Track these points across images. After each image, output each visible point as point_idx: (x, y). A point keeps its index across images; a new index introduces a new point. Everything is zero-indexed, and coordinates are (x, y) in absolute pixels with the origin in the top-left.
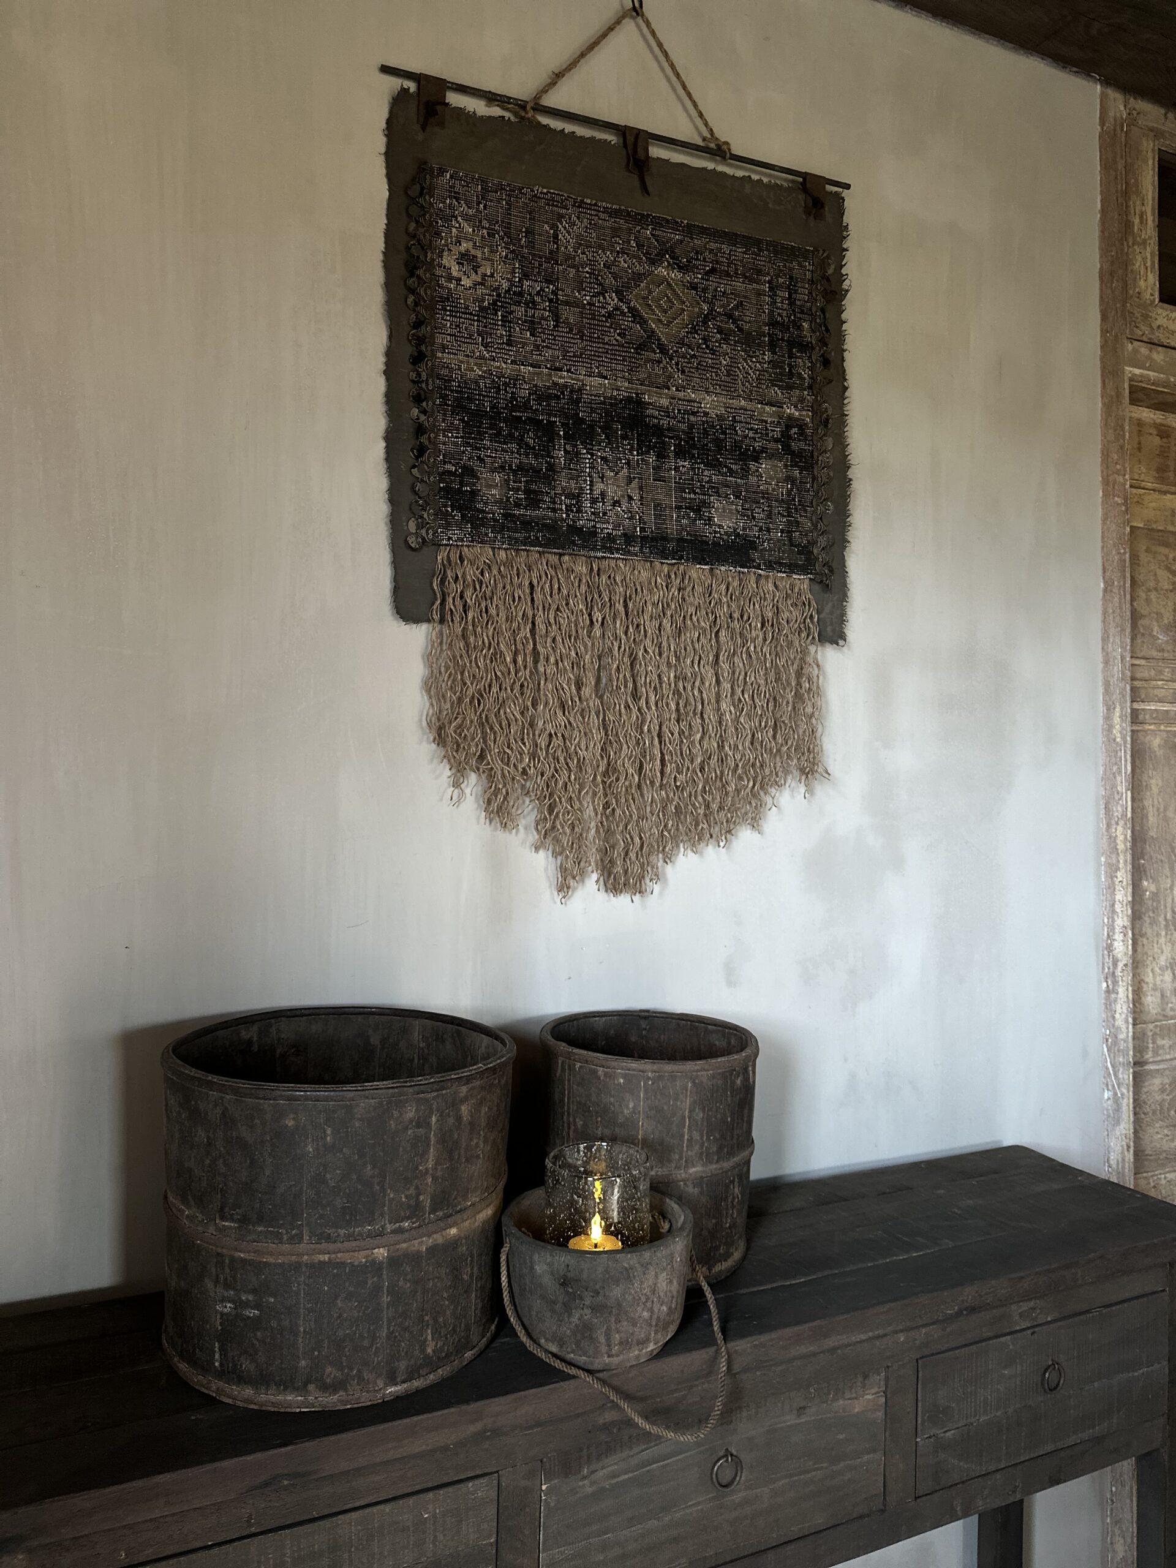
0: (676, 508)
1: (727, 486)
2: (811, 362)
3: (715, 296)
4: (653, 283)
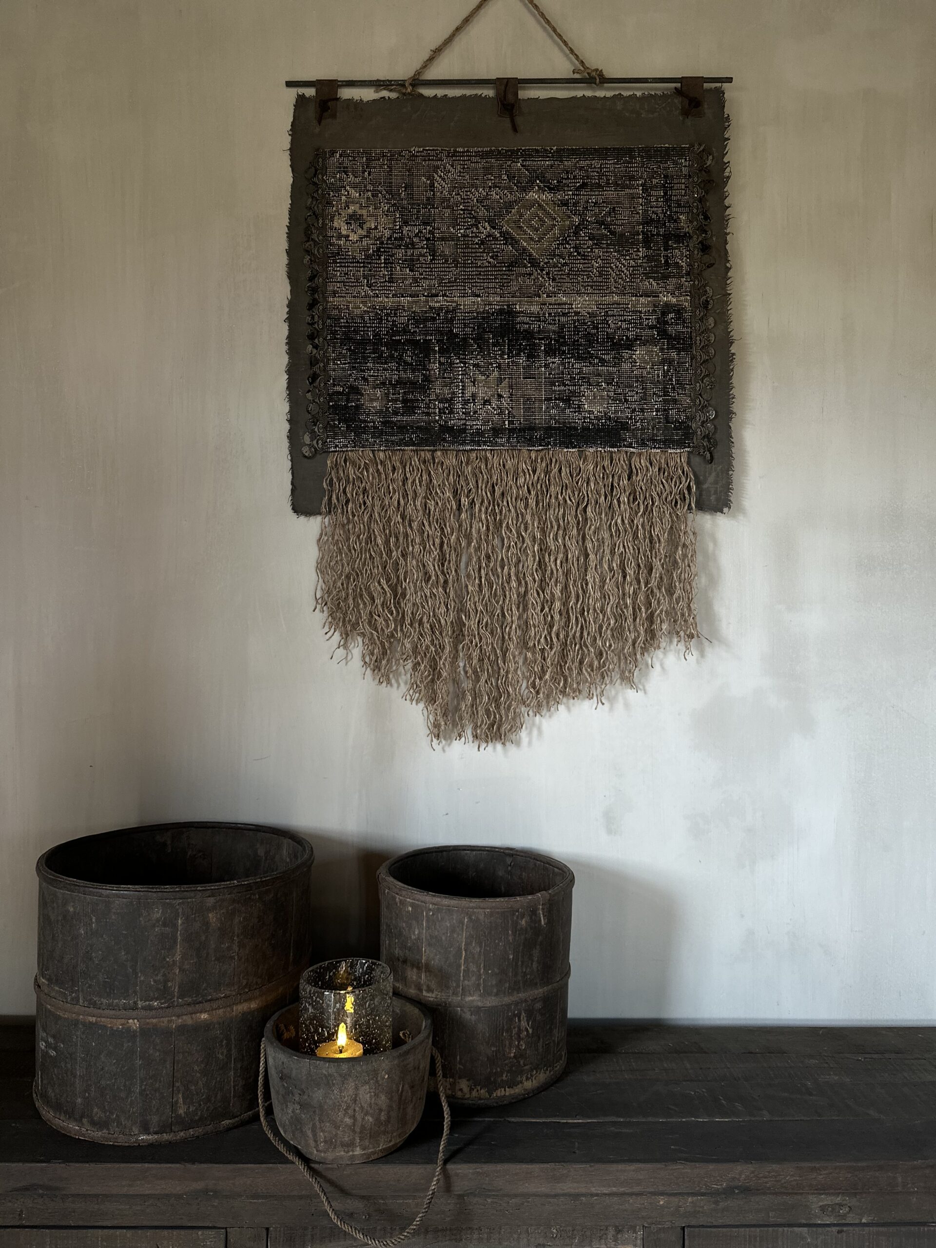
0: (545, 400)
1: (599, 375)
2: (689, 251)
3: (587, 207)
4: (524, 207)
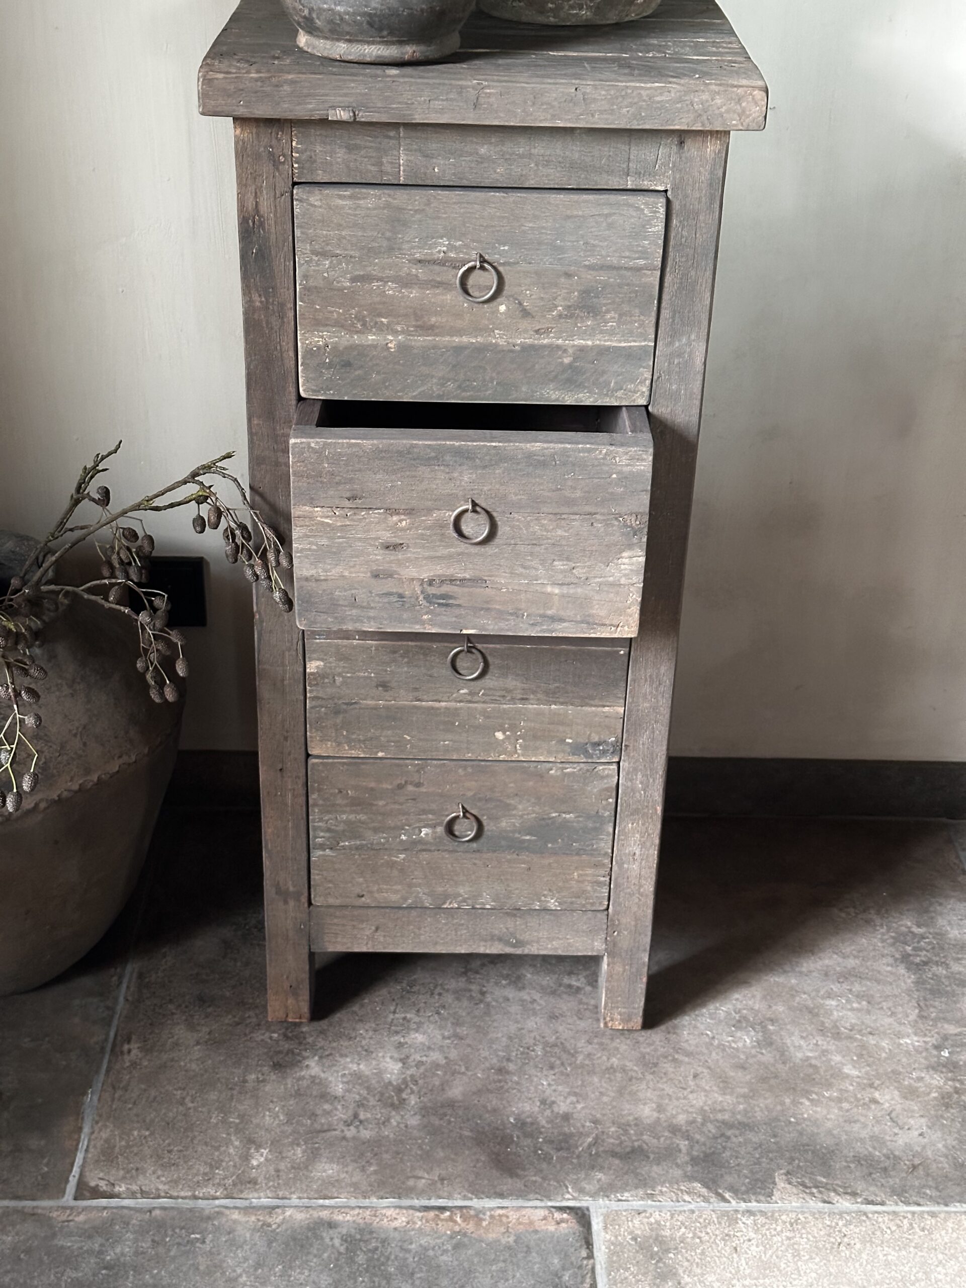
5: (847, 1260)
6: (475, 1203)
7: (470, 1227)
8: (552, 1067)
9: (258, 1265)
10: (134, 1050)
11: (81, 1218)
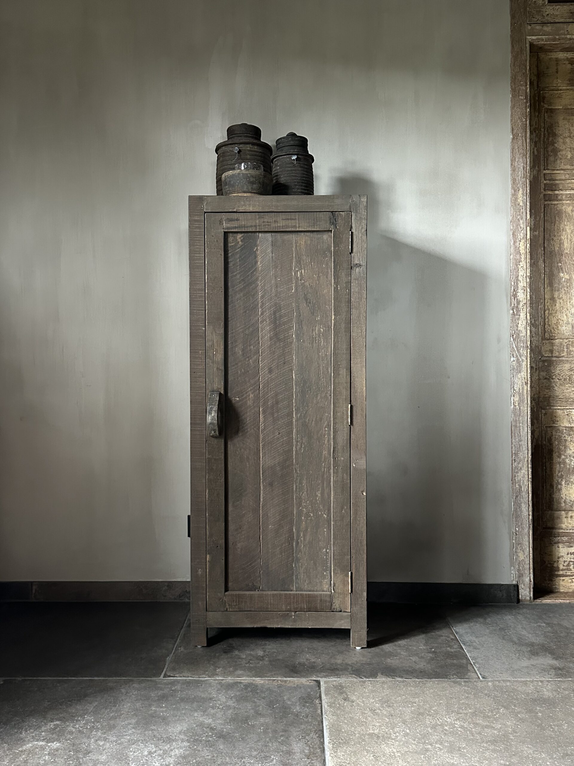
5: (399, 690)
6: (285, 679)
7: (283, 683)
8: (310, 652)
9: (217, 690)
10: (182, 649)
11: (165, 681)
